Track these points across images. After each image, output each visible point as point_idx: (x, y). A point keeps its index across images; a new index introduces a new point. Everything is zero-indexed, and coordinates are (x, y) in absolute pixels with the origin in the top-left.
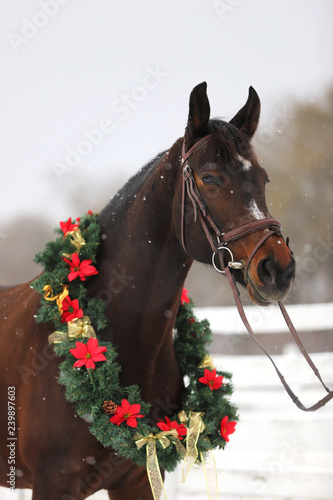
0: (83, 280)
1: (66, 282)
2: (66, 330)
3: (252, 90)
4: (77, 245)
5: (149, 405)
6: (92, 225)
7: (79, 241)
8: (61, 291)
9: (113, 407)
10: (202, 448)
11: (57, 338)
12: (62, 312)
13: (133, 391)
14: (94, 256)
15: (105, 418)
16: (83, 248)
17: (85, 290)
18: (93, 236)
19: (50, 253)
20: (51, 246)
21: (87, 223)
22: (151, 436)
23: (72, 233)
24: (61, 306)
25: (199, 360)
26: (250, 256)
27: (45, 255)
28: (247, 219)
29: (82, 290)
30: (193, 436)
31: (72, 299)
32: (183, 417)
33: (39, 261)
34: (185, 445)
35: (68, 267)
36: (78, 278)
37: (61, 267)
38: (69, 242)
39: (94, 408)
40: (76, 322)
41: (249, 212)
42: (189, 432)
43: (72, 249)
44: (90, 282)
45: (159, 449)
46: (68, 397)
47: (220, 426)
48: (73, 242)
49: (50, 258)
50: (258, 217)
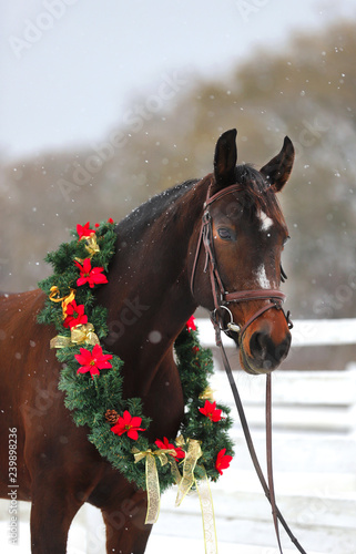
0: (92, 287)
1: (74, 286)
2: (69, 335)
3: (287, 141)
4: (91, 251)
5: (149, 420)
6: (109, 233)
7: (93, 246)
8: (68, 294)
9: (115, 417)
10: (197, 475)
11: (59, 342)
12: (66, 315)
13: (135, 404)
14: (106, 265)
15: (106, 427)
16: (97, 255)
17: (92, 297)
18: (109, 244)
19: (62, 255)
20: (65, 247)
21: (105, 230)
22: (150, 451)
23: (87, 238)
24: (65, 309)
25: (200, 390)
26: (247, 322)
27: (57, 256)
28: (252, 284)
29: (90, 297)
30: (191, 460)
31: (78, 304)
32: (179, 443)
33: (51, 260)
35: (79, 271)
36: (87, 284)
37: (72, 270)
38: (83, 246)
39: (97, 415)
40: (79, 328)
41: (256, 277)
42: (187, 455)
43: (85, 254)
44: (98, 290)
46: (67, 404)
47: (216, 458)
48: (87, 247)
49: (62, 259)
50: (263, 285)
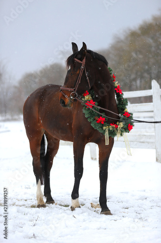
3: (83, 43)
5: (107, 118)
9: (97, 118)
10: (122, 131)
15: (95, 121)
22: (107, 126)
25: (124, 110)
30: (120, 127)
32: (118, 123)
34: (117, 130)
39: (92, 119)
40: (87, 96)
42: (119, 126)
45: (109, 130)
46: (86, 116)
47: (128, 126)
